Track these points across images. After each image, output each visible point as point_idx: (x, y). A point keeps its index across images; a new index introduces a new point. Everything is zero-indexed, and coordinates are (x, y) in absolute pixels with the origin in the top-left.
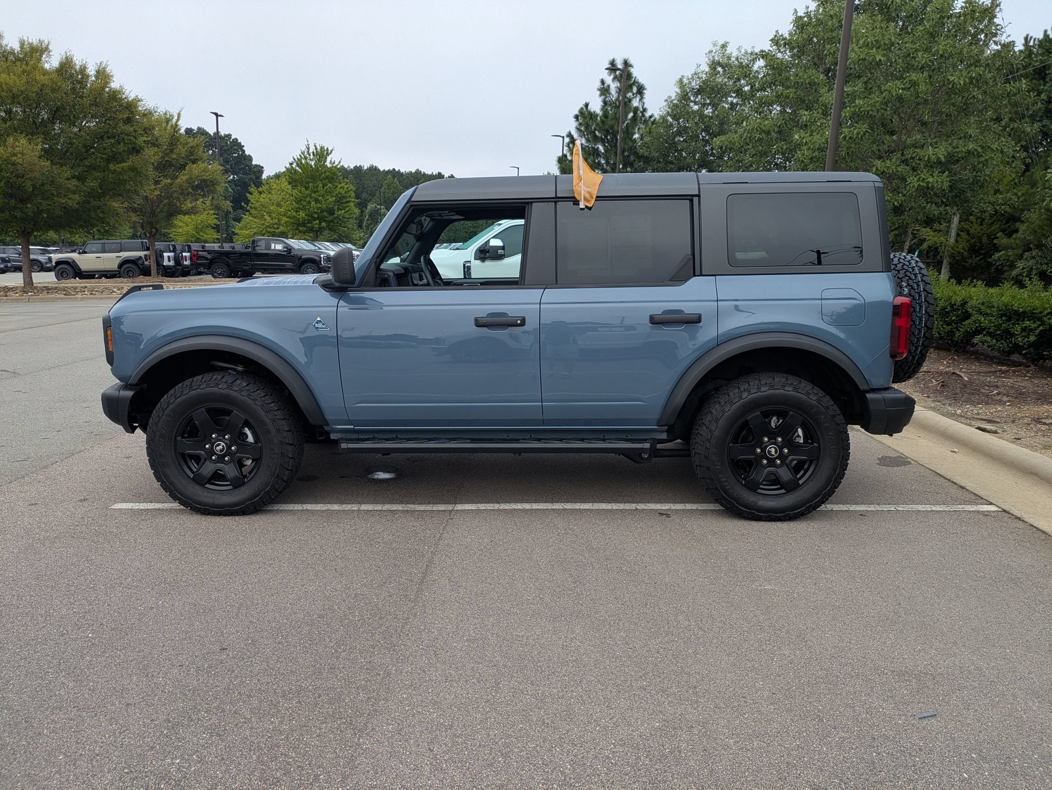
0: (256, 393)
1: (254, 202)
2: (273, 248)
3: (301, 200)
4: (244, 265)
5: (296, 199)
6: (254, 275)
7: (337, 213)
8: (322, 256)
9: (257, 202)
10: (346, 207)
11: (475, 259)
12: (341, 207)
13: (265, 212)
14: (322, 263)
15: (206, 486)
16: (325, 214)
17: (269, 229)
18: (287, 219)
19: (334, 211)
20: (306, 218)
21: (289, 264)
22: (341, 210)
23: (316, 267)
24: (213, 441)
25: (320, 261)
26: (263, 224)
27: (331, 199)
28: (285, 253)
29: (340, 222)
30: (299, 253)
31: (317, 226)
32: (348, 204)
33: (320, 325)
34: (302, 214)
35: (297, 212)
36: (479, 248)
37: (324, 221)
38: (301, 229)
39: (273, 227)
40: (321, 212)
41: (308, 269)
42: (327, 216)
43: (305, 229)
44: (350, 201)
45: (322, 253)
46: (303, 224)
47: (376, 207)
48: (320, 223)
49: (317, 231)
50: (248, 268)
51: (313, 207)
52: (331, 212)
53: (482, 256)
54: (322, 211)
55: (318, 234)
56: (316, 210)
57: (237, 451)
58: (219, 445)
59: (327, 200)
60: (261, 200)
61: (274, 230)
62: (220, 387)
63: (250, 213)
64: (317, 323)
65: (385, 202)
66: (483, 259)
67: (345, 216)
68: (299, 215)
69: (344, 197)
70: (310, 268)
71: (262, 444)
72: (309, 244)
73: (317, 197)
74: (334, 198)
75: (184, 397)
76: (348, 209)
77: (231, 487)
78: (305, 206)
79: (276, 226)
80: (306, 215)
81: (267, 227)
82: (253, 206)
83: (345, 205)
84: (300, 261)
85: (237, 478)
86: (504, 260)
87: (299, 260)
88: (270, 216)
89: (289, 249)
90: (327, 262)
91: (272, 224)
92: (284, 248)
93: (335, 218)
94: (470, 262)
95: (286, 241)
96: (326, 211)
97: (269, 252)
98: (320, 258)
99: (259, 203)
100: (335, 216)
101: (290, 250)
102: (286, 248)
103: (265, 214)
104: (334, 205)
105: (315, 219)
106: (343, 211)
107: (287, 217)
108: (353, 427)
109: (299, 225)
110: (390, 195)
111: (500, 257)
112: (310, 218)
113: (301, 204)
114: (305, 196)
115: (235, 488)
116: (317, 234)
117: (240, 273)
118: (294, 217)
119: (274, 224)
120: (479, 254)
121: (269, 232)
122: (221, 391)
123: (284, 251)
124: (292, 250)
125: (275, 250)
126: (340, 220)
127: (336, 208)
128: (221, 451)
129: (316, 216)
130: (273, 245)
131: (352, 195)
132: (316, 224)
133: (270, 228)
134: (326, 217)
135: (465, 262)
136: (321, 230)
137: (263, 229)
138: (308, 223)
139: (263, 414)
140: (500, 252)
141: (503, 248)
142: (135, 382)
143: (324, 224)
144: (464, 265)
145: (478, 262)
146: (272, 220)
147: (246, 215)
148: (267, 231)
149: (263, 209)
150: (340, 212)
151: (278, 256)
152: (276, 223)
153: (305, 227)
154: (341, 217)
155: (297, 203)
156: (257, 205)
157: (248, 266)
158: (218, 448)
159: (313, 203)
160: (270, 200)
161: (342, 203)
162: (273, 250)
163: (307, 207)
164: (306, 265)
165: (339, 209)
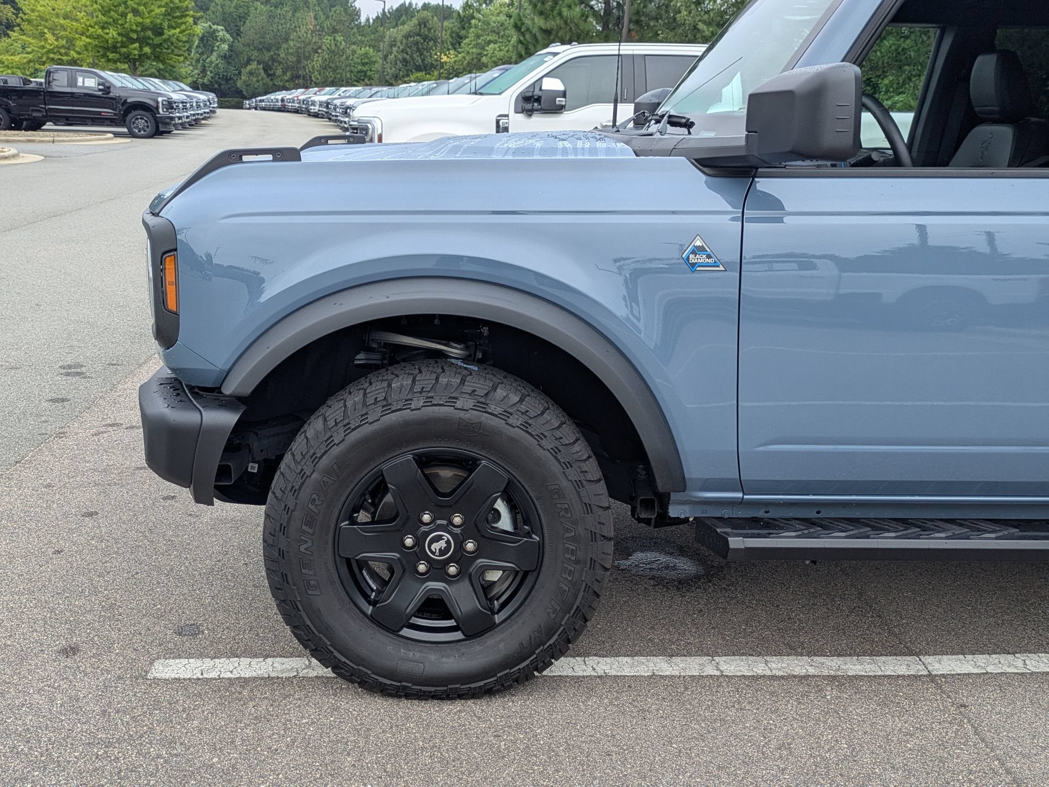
0: (541, 420)
1: (27, 11)
2: (80, 84)
3: (110, 10)
4: (33, 110)
5: (103, 7)
6: (44, 127)
7: (168, 33)
8: (160, 99)
9: (33, 11)
10: (182, 23)
11: (516, 112)
12: (174, 24)
13: (46, 27)
14: (160, 110)
15: (402, 633)
16: (149, 33)
17: (52, 56)
18: (88, 40)
19: (162, 29)
20: (119, 39)
21: (107, 112)
22: (175, 28)
23: (150, 116)
24: (424, 529)
25: (157, 108)
26: (43, 47)
27: (157, 11)
28: (100, 93)
29: (173, 48)
30: (123, 94)
31: (136, 52)
32: (184, 20)
33: (701, 259)
34: (112, 33)
35: (103, 28)
36: (521, 92)
37: (148, 44)
38: (111, 56)
39: (58, 52)
40: (142, 30)
41: (137, 119)
42: (152, 36)
43: (117, 56)
44: (187, 15)
45: (161, 95)
46: (114, 49)
47: (210, 27)
48: (141, 48)
49: (135, 60)
50: (40, 115)
51: (130, 22)
52: (158, 31)
53: (529, 106)
54: (144, 28)
55: (137, 63)
56: (134, 27)
57: (478, 553)
58: (438, 539)
59: (152, 11)
60: (39, 8)
61: (60, 57)
62: (459, 404)
63: (21, 29)
64: (694, 252)
65: (224, 20)
66: (529, 113)
67: (180, 38)
68: (107, 34)
69: (178, 8)
70: (142, 118)
71: (543, 537)
72: (134, 81)
73: (135, 6)
74: (163, 10)
75: (367, 429)
76: (183, 27)
77: (458, 635)
78: (118, 20)
79: (63, 51)
80: (119, 34)
81: (49, 51)
82: (25, 17)
83: (181, 21)
84: (125, 107)
85: (475, 616)
86: (562, 115)
87: (123, 105)
88: (53, 34)
89: (107, 88)
90: (167, 109)
91: (57, 47)
92: (99, 84)
93: (165, 41)
94: (507, 116)
95: (102, 73)
96: (151, 29)
97: (74, 90)
98: (158, 103)
99: (37, 14)
100: (164, 37)
101: (109, 88)
102: (103, 84)
103: (46, 31)
104: (163, 20)
105: (133, 41)
106: (178, 30)
107: (87, 37)
108: (740, 495)
109: (107, 49)
110: (232, 10)
111: (558, 110)
112: (124, 39)
113: (111, 17)
114: (115, 4)
115: (469, 637)
116: (134, 64)
117: (24, 123)
118: (98, 37)
119: (60, 48)
120: (521, 104)
121: (53, 59)
122: (462, 414)
123: (100, 90)
124: (112, 89)
125: (83, 87)
126: (172, 44)
127: (166, 24)
128: (442, 552)
129: (135, 36)
130: (80, 80)
131: (190, 6)
132: (135, 49)
133: (54, 53)
134: (149, 38)
135: (500, 116)
136: (143, 57)
137: (43, 55)
138: (122, 47)
139: (556, 468)
140: (560, 101)
141: (564, 94)
142: (248, 390)
143: (147, 50)
144: (498, 122)
145: (521, 117)
146: (57, 40)
147: (14, 31)
148: (48, 58)
149: (43, 23)
150: (173, 31)
151: (87, 98)
152: (63, 46)
153: (116, 52)
154: (174, 40)
155: (103, 15)
156: (34, 16)
157: (40, 111)
158: (436, 546)
159: (130, 16)
160: (54, 10)
161: (174, 17)
162: (81, 87)
163: (120, 22)
164: (133, 113)
165: (171, 27)
